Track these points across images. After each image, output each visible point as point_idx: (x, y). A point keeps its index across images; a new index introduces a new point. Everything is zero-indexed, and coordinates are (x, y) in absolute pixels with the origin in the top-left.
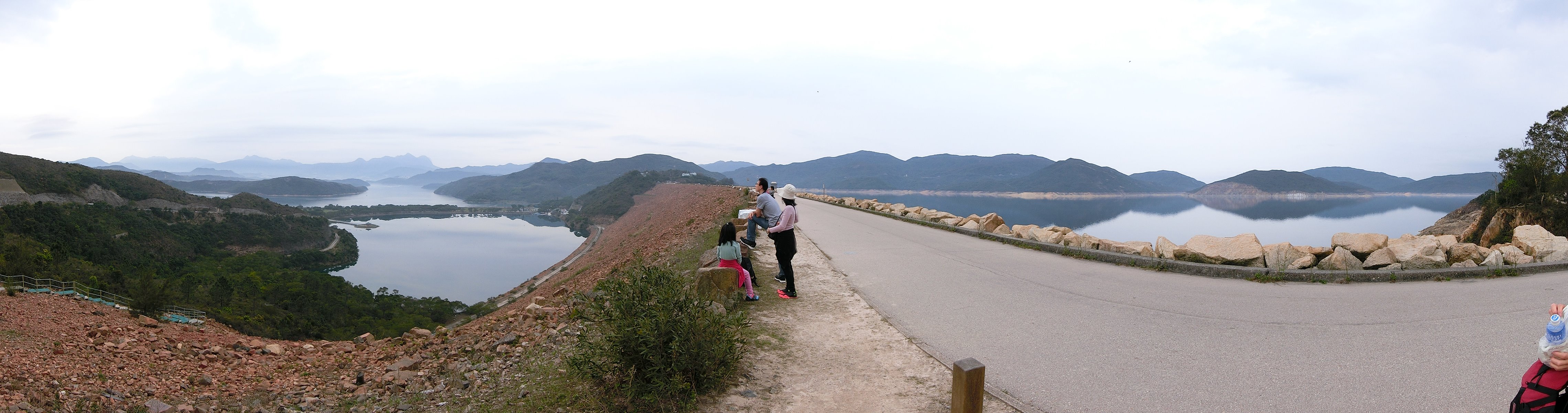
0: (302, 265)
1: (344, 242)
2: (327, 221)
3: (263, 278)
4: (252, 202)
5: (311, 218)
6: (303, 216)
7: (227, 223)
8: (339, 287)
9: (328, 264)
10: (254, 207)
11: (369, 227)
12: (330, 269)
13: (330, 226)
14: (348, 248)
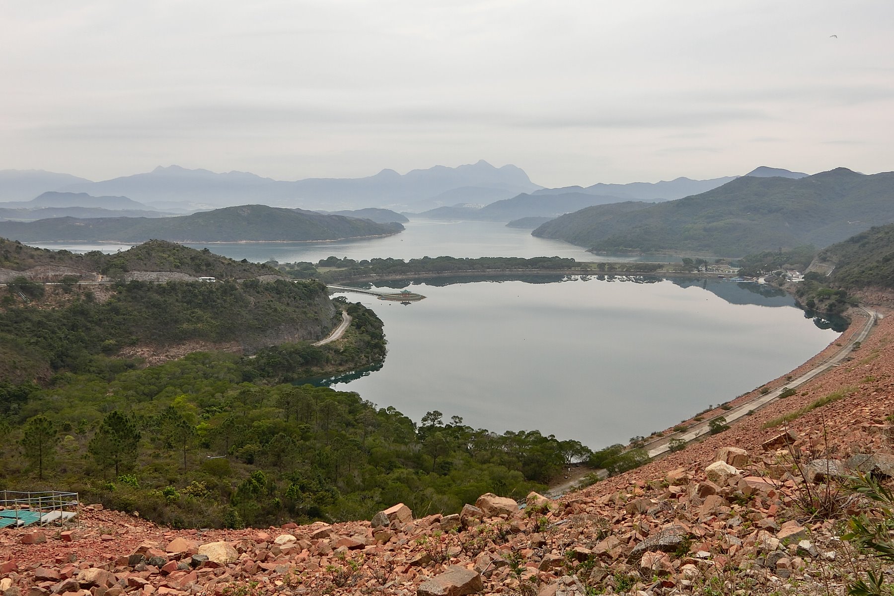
0: (280, 375)
1: (358, 327)
2: (324, 288)
3: (201, 406)
4: (171, 258)
5: (293, 284)
6: (278, 281)
7: (120, 303)
8: (350, 412)
9: (329, 369)
10: (178, 267)
11: (406, 299)
12: (333, 378)
13: (331, 297)
14: (367, 338)
